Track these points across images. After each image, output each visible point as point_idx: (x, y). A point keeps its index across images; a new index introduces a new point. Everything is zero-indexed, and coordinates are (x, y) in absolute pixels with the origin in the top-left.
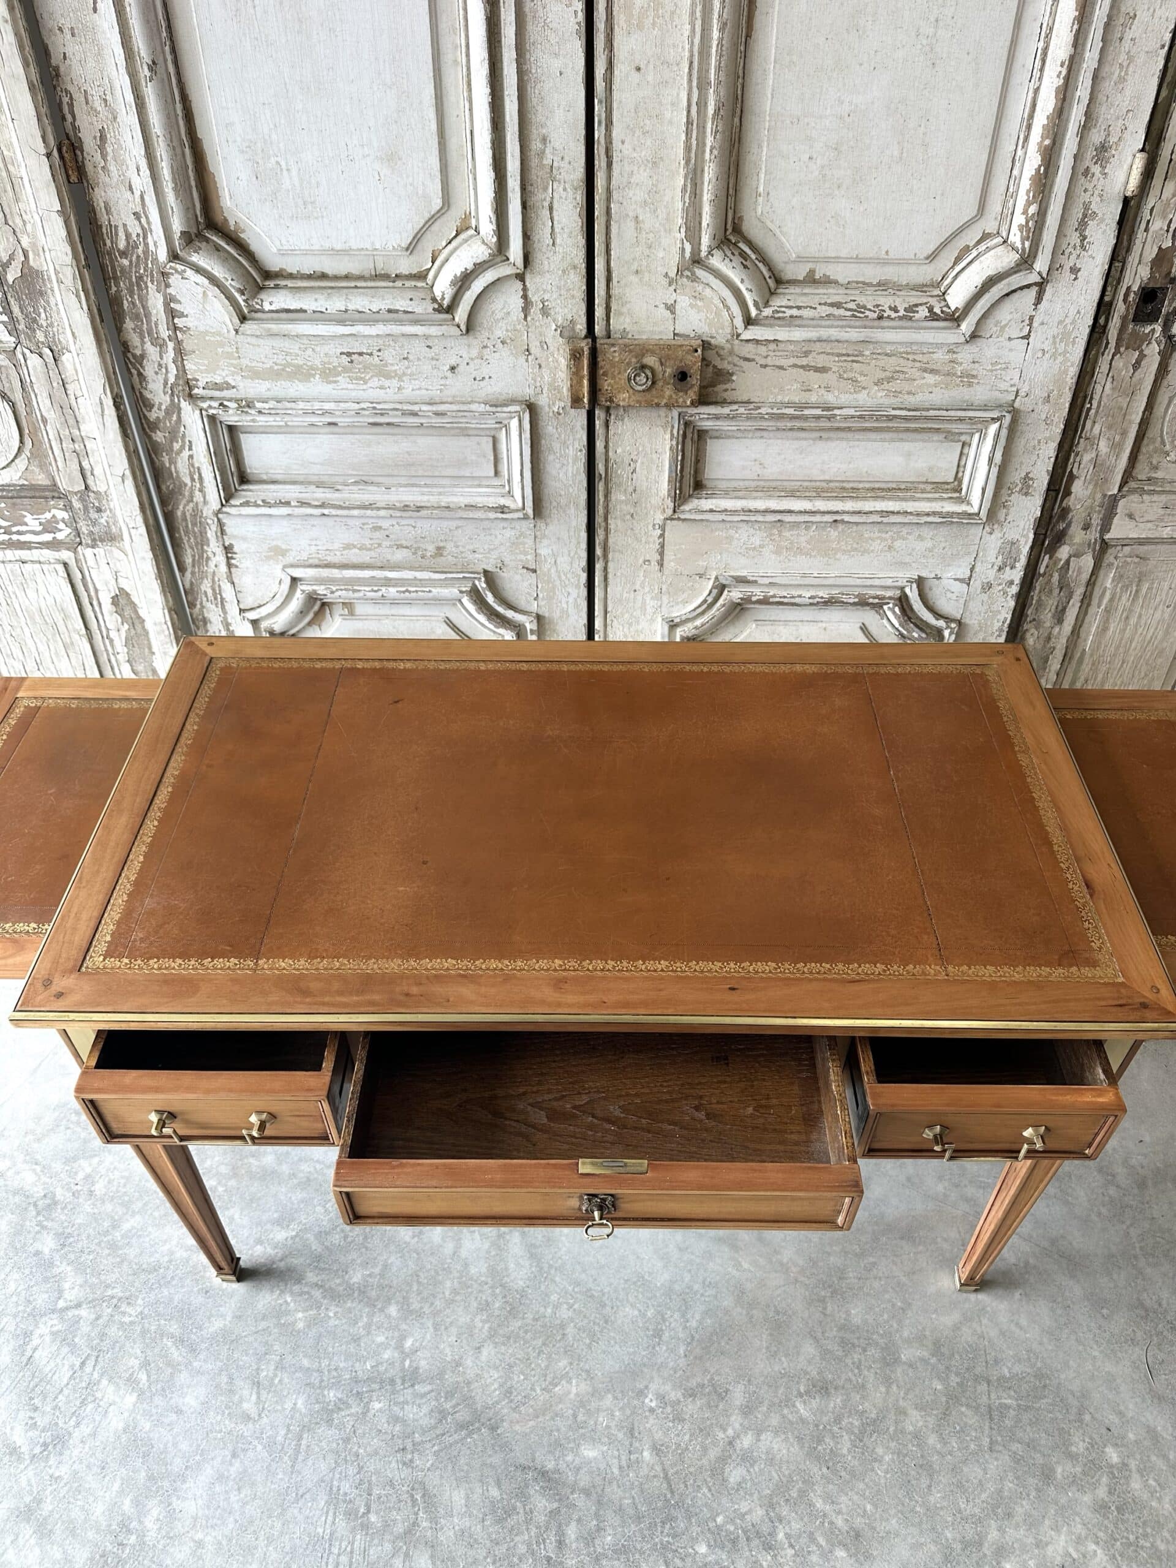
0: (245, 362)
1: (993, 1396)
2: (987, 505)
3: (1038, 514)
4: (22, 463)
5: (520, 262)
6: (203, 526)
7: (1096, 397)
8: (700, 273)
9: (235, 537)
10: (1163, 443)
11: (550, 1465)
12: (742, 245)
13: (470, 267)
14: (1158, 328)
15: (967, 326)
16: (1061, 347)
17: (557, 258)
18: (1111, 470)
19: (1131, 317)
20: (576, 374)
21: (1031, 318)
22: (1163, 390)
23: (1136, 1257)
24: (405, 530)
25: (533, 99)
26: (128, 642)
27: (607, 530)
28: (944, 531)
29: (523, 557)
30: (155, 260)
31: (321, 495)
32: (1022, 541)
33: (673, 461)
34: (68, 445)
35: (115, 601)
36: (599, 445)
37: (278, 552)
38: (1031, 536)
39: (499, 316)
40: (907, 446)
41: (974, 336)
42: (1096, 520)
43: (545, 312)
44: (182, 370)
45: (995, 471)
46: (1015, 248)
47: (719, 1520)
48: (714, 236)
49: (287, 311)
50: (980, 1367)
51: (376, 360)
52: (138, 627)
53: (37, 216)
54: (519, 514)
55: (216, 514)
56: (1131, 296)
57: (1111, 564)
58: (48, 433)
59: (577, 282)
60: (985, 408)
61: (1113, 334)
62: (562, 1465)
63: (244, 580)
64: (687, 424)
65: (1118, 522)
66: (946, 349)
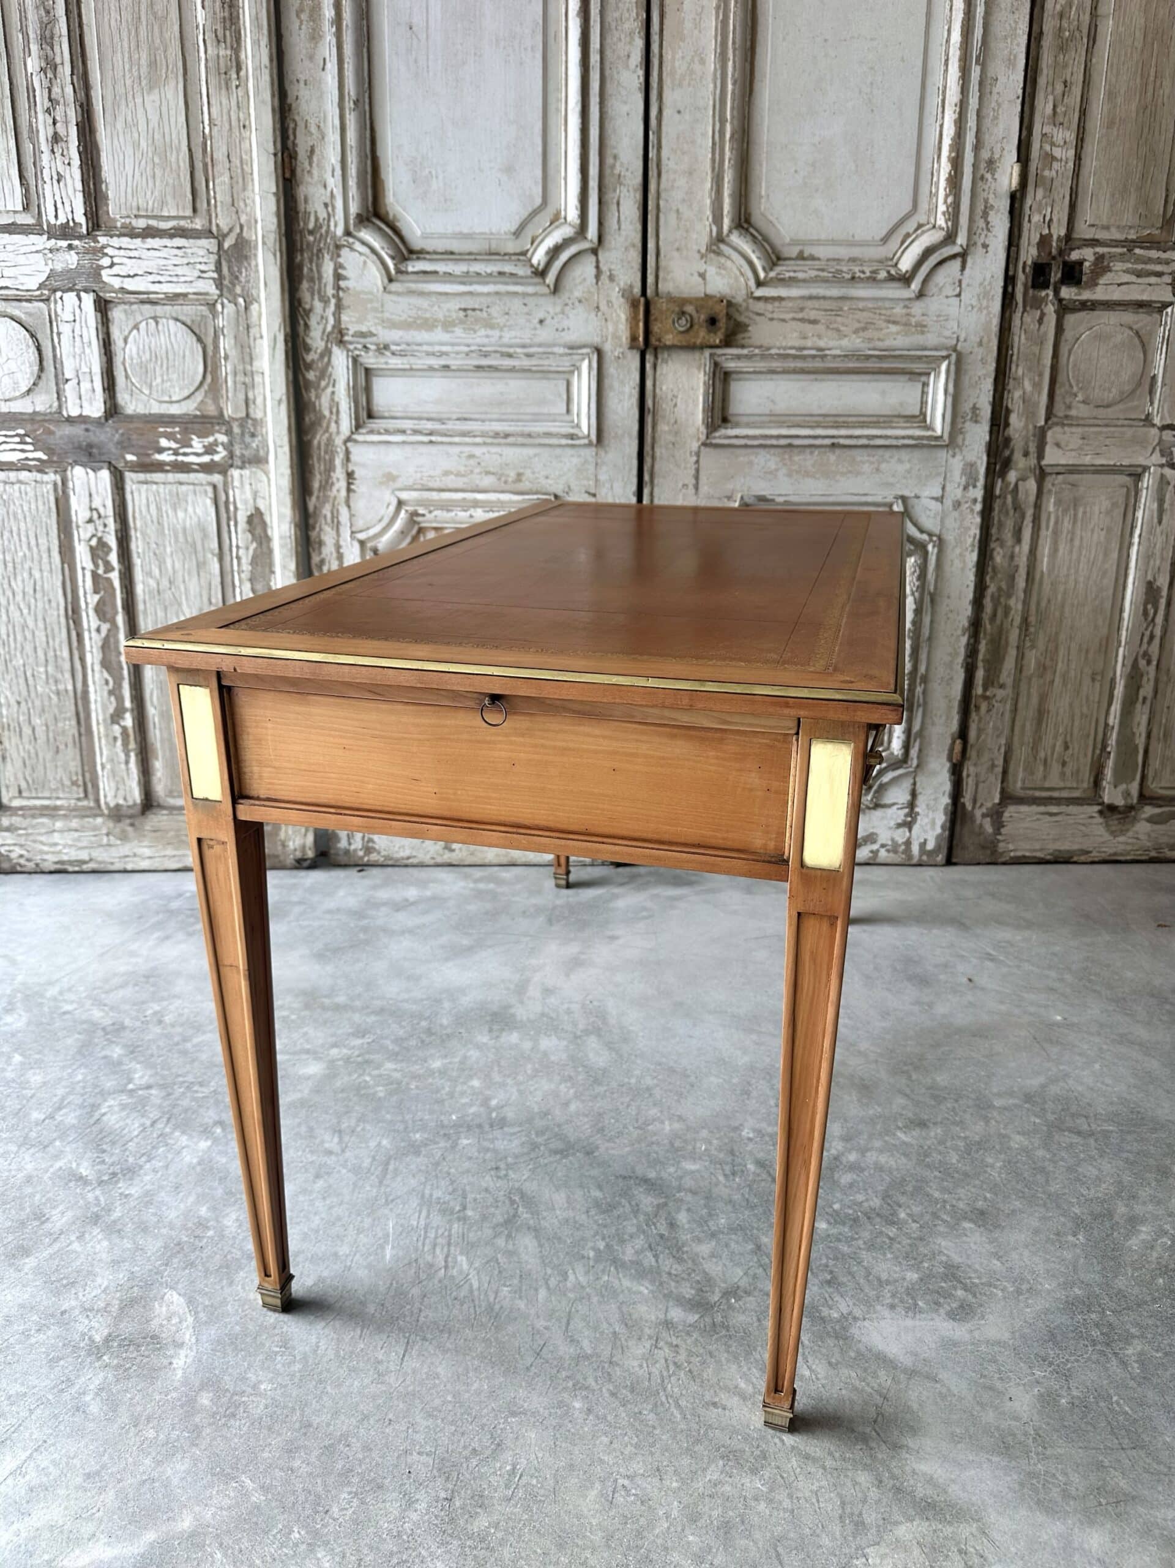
0: (386, 315)
1: (1093, 1126)
2: (947, 429)
3: (987, 438)
4: (199, 396)
5: (595, 240)
6: (333, 454)
7: (1016, 345)
8: (723, 247)
9: (356, 464)
10: (1071, 386)
11: (652, 1175)
12: (752, 230)
13: (560, 241)
14: (1051, 293)
15: (915, 285)
16: (985, 303)
17: (622, 239)
18: (1036, 405)
19: (1030, 285)
20: (633, 320)
21: (960, 281)
22: (1062, 344)
24: (492, 456)
25: (609, 128)
26: (254, 562)
27: (653, 458)
28: (917, 454)
29: (585, 482)
30: (334, 237)
31: (430, 426)
32: (979, 462)
33: (706, 394)
34: (240, 378)
35: (250, 520)
36: (649, 384)
37: (390, 478)
38: (985, 458)
39: (578, 281)
40: (882, 385)
41: (921, 295)
42: (1032, 448)
43: (611, 278)
44: (338, 321)
45: (950, 399)
46: (942, 229)
47: (836, 1206)
48: (733, 221)
49: (425, 272)
50: (1074, 1109)
51: (485, 315)
52: (264, 546)
53: (257, 199)
54: (586, 441)
55: (345, 442)
56: (1028, 269)
57: (1050, 491)
58: (226, 369)
59: (635, 256)
60: (936, 349)
61: (1019, 296)
62: (664, 1175)
63: (360, 504)
64: (716, 364)
65: (1049, 450)
66: (902, 304)
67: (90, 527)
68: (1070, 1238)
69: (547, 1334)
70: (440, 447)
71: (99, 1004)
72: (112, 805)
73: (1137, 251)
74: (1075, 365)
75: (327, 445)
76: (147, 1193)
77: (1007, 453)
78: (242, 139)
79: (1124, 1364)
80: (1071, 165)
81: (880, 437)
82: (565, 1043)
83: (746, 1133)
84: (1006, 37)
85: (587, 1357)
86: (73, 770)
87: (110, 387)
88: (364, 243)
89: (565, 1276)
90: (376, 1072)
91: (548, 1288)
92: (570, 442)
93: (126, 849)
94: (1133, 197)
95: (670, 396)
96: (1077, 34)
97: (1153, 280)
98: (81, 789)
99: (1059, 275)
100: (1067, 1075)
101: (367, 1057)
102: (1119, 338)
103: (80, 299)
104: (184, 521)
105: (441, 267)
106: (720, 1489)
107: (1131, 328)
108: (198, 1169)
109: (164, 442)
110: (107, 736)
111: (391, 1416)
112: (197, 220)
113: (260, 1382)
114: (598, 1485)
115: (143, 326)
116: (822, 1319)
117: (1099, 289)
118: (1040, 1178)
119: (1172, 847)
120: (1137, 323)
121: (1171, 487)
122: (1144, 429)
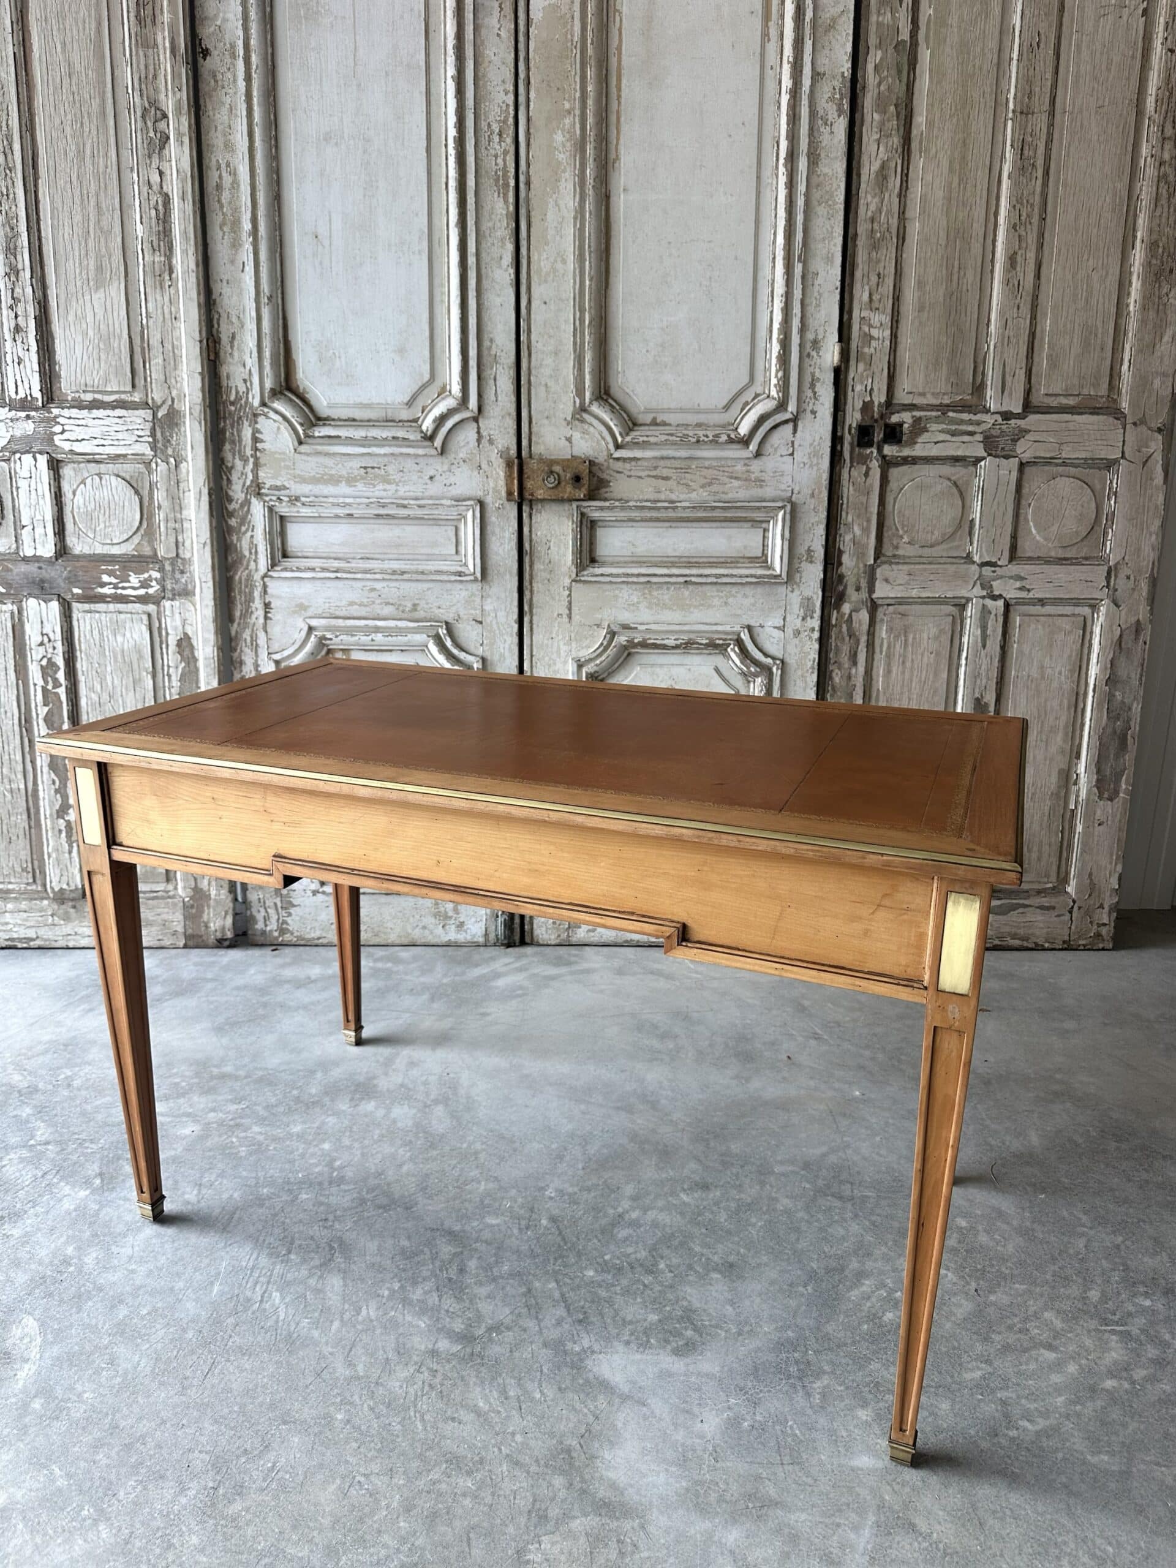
0: (298, 472)
1: (856, 1191)
2: (785, 568)
3: (822, 576)
4: (136, 539)
5: (476, 409)
6: (252, 587)
7: (845, 495)
8: (586, 416)
9: (272, 596)
10: (897, 529)
11: (457, 1228)
12: (610, 401)
13: (445, 411)
14: (875, 451)
15: (753, 447)
16: (815, 461)
17: (498, 409)
18: (866, 546)
19: (856, 443)
20: (509, 477)
21: (793, 442)
22: (888, 494)
23: (982, 1119)
24: (391, 589)
25: (485, 317)
26: (182, 676)
27: (532, 591)
28: (759, 590)
29: (473, 612)
30: (252, 407)
31: (336, 564)
32: (815, 597)
33: (575, 539)
34: (171, 524)
35: (179, 644)
36: (526, 530)
37: (302, 607)
38: (820, 593)
39: (462, 444)
40: (728, 531)
41: (758, 454)
42: (864, 585)
43: (491, 441)
44: (256, 476)
45: (786, 543)
46: (774, 398)
47: (607, 1257)
48: (593, 393)
49: (329, 437)
50: (844, 1176)
51: (383, 472)
52: (192, 665)
53: (185, 377)
54: (472, 578)
55: (263, 578)
56: (853, 431)
57: (882, 620)
58: (160, 517)
59: (511, 424)
60: (773, 501)
61: (847, 455)
62: (468, 1228)
63: (275, 629)
64: (583, 515)
65: (879, 585)
66: (742, 462)
67: (42, 649)
68: (801, 1289)
69: (331, 1359)
70: (346, 582)
71: (20, 1068)
72: (56, 889)
73: (951, 414)
74: (900, 512)
75: (247, 580)
76: (26, 1234)
77: (841, 588)
78: (173, 328)
79: (808, 1395)
80: (887, 342)
81: (727, 575)
82: (414, 1111)
83: (550, 1192)
84: (824, 239)
85: (359, 1378)
86: (24, 858)
87: (60, 531)
88: (277, 412)
89: (358, 1311)
90: (243, 1135)
91: (342, 1320)
92: (459, 578)
93: (68, 929)
94: (945, 368)
95: (544, 541)
96: (887, 234)
97: (966, 438)
98: (30, 875)
99: (882, 435)
100: (848, 1146)
101: (238, 1121)
102: (939, 488)
103: (35, 460)
104: (123, 644)
105: (343, 433)
106: (437, 1486)
107: (949, 479)
108: (74, 1214)
109: (105, 578)
110: (53, 828)
111: (184, 1422)
112: (136, 394)
113: (85, 1392)
114: (338, 1481)
115: (89, 481)
116: (565, 1352)
117: (917, 446)
118: (793, 1237)
119: (1014, 936)
120: (954, 475)
121: (992, 616)
122: (966, 566)
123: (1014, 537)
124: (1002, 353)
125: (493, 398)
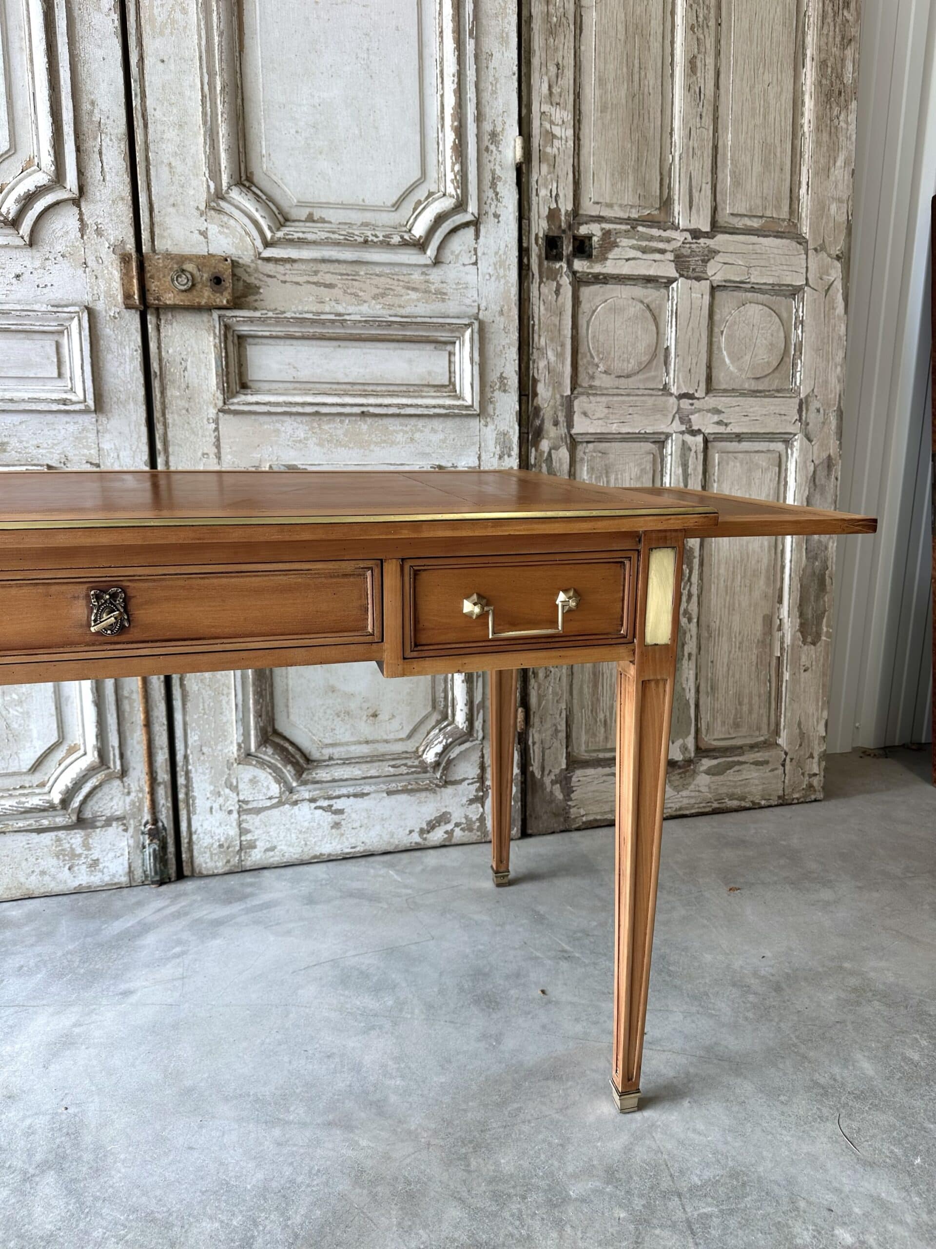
2: (477, 398)
3: (517, 407)
5: (75, 189)
7: (536, 316)
8: (223, 204)
10: (592, 357)
12: (254, 189)
13: (32, 189)
14: (565, 266)
15: (431, 251)
16: (501, 272)
17: (107, 191)
18: (561, 375)
19: (544, 256)
20: (126, 276)
21: (475, 250)
22: (580, 316)
25: (83, 72)
27: (165, 425)
28: (450, 423)
29: (86, 451)
32: (511, 432)
33: (218, 358)
36: (153, 346)
38: (517, 427)
39: (59, 233)
40: (407, 354)
41: (437, 262)
42: (562, 419)
43: (99, 232)
45: (476, 368)
46: (452, 196)
48: (231, 177)
54: (81, 407)
56: (540, 241)
57: (582, 459)
59: (126, 210)
60: (459, 317)
61: (535, 267)
64: (227, 327)
65: (577, 418)
66: (419, 270)
73: (640, 229)
74: (594, 337)
77: (538, 422)
80: (571, 143)
81: (411, 406)
84: (496, 15)
92: (63, 407)
94: (631, 178)
95: (178, 359)
96: (564, 20)
97: (657, 256)
99: (571, 248)
102: (632, 311)
107: (642, 302)
117: (609, 263)
119: (732, 797)
120: (647, 297)
121: (692, 454)
122: (664, 398)
123: (709, 367)
124: (688, 165)
125: (99, 177)
